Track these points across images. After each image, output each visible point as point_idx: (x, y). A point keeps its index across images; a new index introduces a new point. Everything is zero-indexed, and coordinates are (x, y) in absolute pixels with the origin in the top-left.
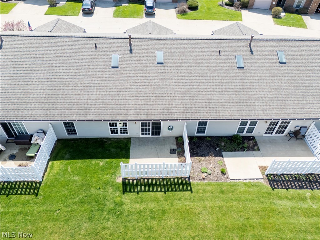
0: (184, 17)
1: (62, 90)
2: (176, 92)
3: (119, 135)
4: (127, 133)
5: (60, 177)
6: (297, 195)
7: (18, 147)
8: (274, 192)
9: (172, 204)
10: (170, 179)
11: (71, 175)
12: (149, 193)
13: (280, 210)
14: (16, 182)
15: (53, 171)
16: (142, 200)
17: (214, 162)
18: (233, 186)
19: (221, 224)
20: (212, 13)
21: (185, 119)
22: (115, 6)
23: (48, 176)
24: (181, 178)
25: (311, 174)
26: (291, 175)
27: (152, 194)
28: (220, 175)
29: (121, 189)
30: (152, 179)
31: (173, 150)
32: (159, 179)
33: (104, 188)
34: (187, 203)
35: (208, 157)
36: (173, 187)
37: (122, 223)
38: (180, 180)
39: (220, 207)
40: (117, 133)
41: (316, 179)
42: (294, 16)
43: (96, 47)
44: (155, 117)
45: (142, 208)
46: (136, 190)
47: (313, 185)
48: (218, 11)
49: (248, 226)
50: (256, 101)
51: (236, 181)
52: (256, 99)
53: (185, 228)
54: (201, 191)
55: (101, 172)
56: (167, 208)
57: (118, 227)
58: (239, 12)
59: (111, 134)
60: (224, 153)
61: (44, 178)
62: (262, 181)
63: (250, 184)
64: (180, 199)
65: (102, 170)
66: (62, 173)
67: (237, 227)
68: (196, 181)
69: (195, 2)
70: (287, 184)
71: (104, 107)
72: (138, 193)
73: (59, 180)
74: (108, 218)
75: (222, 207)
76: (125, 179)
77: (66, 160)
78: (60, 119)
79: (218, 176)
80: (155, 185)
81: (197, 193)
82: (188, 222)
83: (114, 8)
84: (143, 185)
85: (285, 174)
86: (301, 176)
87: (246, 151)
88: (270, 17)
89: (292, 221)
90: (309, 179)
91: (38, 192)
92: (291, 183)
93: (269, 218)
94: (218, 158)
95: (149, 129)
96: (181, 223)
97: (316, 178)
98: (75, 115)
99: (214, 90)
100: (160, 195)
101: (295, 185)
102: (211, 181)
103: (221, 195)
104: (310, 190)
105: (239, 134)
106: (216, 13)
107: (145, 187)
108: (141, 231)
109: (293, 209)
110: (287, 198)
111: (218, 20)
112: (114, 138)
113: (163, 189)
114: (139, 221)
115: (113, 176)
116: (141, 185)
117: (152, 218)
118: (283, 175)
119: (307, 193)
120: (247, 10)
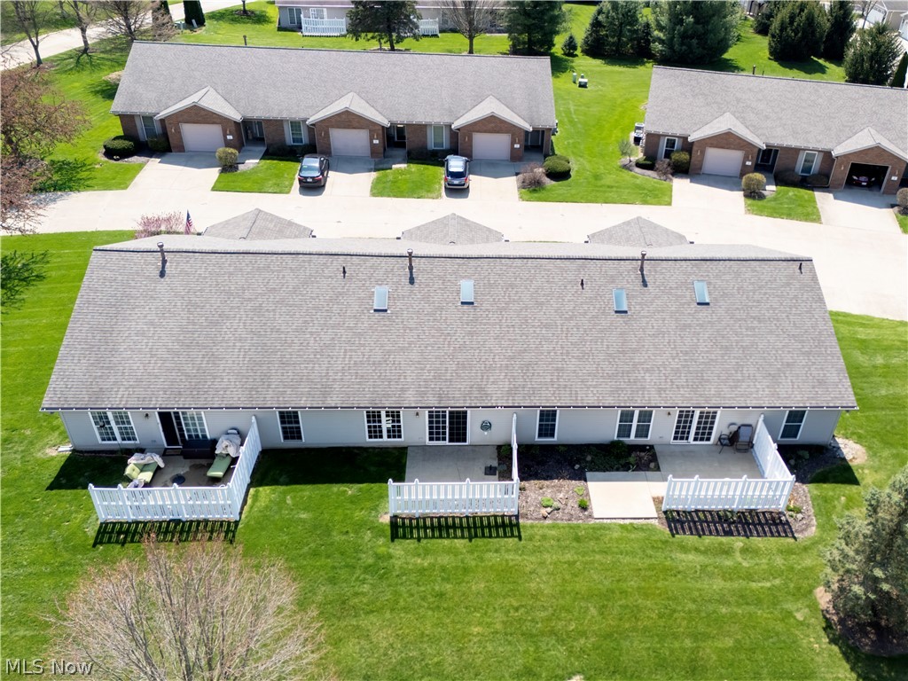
0: (536, 195)
1: (279, 353)
2: (497, 357)
3: (385, 440)
4: (400, 436)
5: (272, 514)
6: (716, 545)
7: (188, 462)
8: (674, 539)
9: (482, 558)
10: (481, 518)
11: (292, 510)
12: (440, 541)
13: (681, 568)
14: (191, 522)
15: (258, 504)
16: (427, 552)
17: (567, 489)
18: (601, 530)
19: (569, 589)
20: (601, 187)
21: (511, 405)
22: (376, 170)
23: (250, 512)
24: (503, 516)
25: (751, 511)
26: (710, 512)
27: (446, 542)
28: (577, 512)
29: (389, 532)
30: (446, 518)
31: (491, 467)
32: (461, 518)
33: (356, 532)
34: (510, 557)
35: (556, 481)
36: (486, 531)
37: (389, 586)
38: (499, 520)
39: (571, 564)
40: (381, 437)
41: (759, 519)
42: (796, 193)
43: (344, 272)
44: (455, 402)
45: (426, 564)
46: (415, 535)
47: (750, 530)
48: (617, 182)
49: (617, 592)
50: (647, 375)
51: (605, 521)
52: (647, 370)
53: (503, 593)
54: (538, 537)
55: (349, 506)
56: (473, 563)
57: (383, 592)
58: (667, 182)
59: (368, 440)
60: (589, 474)
61: (243, 516)
62: (655, 522)
63: (632, 528)
64: (497, 551)
65: (352, 502)
66: (275, 508)
67: (596, 592)
68: (530, 522)
69: (563, 162)
70: (702, 526)
71: (359, 383)
72: (419, 539)
73: (272, 519)
74: (365, 579)
75: (575, 562)
76: (395, 517)
77: (282, 485)
78: (276, 406)
79: (573, 512)
80: (451, 527)
81: (531, 540)
82: (509, 586)
83: (373, 173)
84: (428, 528)
85: (699, 511)
86: (728, 513)
87: (633, 471)
88: (738, 196)
89: (698, 585)
90: (746, 519)
91: (234, 536)
92: (709, 526)
93: (657, 581)
94: (577, 482)
95: (444, 428)
96: (497, 587)
97: (758, 517)
98: (304, 399)
99: (568, 353)
100: (460, 543)
101: (716, 529)
102: (559, 522)
103: (575, 544)
104: (744, 538)
105: (621, 439)
106: (612, 187)
107: (433, 531)
108: (424, 599)
109: (704, 567)
110: (696, 549)
111: (615, 203)
112: (374, 448)
113: (466, 534)
114: (420, 583)
115: (373, 513)
116: (425, 528)
117: (443, 579)
118: (697, 511)
119: (738, 542)
120: (687, 178)
